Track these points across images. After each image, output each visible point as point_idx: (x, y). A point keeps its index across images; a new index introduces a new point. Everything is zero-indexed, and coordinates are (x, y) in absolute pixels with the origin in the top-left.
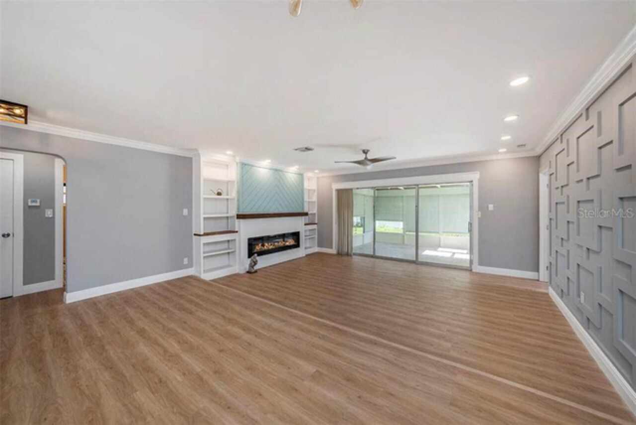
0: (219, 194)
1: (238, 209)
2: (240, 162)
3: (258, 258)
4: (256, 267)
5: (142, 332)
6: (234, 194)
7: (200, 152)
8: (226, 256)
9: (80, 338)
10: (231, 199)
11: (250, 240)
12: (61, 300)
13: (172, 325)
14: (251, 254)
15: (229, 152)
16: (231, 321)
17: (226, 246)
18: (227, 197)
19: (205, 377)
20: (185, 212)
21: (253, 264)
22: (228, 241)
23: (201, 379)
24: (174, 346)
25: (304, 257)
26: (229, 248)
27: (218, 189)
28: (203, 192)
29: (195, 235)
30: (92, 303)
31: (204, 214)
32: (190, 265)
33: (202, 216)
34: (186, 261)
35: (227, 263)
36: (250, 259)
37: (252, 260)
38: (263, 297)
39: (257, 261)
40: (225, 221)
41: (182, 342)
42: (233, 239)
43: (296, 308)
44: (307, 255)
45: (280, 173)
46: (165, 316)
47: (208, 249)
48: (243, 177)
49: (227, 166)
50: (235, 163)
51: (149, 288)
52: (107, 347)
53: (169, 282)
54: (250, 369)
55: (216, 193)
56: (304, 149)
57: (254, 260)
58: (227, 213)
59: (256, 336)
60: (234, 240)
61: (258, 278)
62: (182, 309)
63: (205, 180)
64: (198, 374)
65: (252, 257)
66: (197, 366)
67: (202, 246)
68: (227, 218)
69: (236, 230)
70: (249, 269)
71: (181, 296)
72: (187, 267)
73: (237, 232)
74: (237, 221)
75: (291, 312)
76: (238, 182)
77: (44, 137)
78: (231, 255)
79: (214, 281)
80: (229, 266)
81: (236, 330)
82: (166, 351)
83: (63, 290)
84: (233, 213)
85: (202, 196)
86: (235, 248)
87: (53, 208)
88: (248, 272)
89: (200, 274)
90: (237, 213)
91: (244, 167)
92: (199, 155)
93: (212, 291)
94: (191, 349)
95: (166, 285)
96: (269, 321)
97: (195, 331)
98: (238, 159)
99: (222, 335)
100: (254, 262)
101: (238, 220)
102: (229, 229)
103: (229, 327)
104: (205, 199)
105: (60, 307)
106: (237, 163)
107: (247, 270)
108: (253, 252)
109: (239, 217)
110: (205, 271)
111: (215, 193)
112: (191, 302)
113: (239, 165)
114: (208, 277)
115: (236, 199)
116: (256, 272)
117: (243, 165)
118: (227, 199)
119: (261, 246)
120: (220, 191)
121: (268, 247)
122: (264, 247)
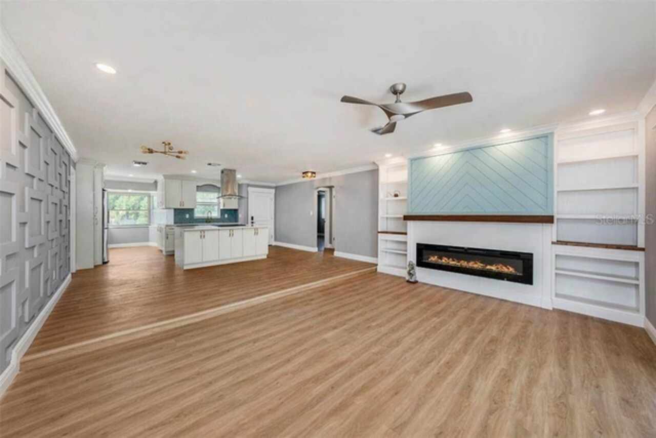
0: (396, 196)
1: (408, 209)
11: (418, 245)
18: (402, 198)
27: (395, 191)
33: (380, 216)
45: (476, 152)
55: (393, 195)
60: (406, 242)
73: (406, 234)
85: (381, 199)
91: (414, 162)
98: (408, 157)
101: (405, 221)
109: (406, 218)
118: (401, 201)
119: (438, 258)
120: (398, 194)
121: (448, 261)
122: (441, 259)
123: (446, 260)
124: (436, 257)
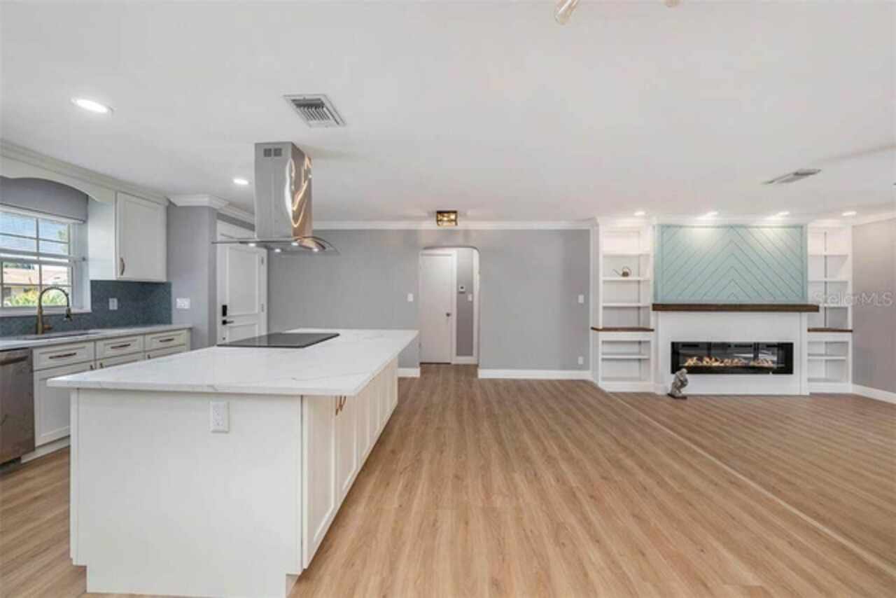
0: (625, 274)
1: (655, 295)
2: (659, 225)
3: (689, 377)
4: (685, 391)
5: (527, 423)
6: (648, 274)
7: (599, 220)
8: (636, 364)
9: (484, 409)
10: (644, 281)
11: (673, 344)
12: (475, 374)
13: (557, 428)
14: (675, 367)
15: (640, 213)
16: (625, 449)
17: (635, 348)
18: (638, 279)
19: (578, 494)
20: (581, 299)
21: (679, 384)
22: (640, 342)
23: (574, 495)
24: (555, 451)
25: (805, 397)
26: (639, 353)
27: (624, 268)
28: (604, 273)
29: (593, 329)
30: (495, 382)
31: (604, 302)
32: (585, 367)
33: (601, 304)
34: (581, 361)
35: (636, 374)
36: (673, 376)
37: (677, 377)
38: (689, 439)
39: (686, 380)
40: (635, 313)
41: (563, 449)
42: (647, 339)
43: (752, 477)
44: (813, 395)
45: (741, 231)
46: (550, 415)
47: (607, 348)
48: (662, 246)
49: (639, 232)
50: (651, 228)
51: (541, 382)
52: (500, 425)
53: (561, 382)
54: (637, 517)
55: (621, 273)
56: (792, 176)
57: (682, 379)
58: (639, 301)
59: (658, 483)
60: (648, 342)
61: (687, 408)
62: (569, 413)
63: (605, 257)
64: (571, 488)
65: (678, 373)
66: (573, 481)
67: (600, 343)
68: (639, 308)
69: (651, 327)
70: (672, 391)
71: (571, 400)
72: (581, 368)
73: (652, 330)
74: (653, 314)
75: (736, 478)
76: (655, 256)
77: (467, 233)
78: (643, 364)
79: (615, 394)
80: (640, 379)
81: (629, 462)
82: (545, 450)
83: (476, 366)
84: (648, 301)
85: (602, 278)
86: (649, 354)
87: (472, 293)
88: (671, 395)
89: (598, 380)
90: (653, 302)
91: (666, 230)
92: (597, 225)
93: (609, 406)
94: (570, 459)
95: (558, 384)
96: (684, 471)
97: (579, 443)
98: (655, 221)
99: (609, 461)
100: (681, 381)
101: (655, 312)
102: (641, 326)
103: (621, 456)
104: (605, 282)
105: (475, 380)
106: (654, 227)
107: (669, 392)
108: (681, 365)
109: (657, 307)
110: (604, 379)
111: (618, 274)
112: (580, 409)
113: (656, 229)
114: (608, 387)
115: (652, 283)
116: (684, 398)
117: (665, 228)
118: (639, 282)
119: (698, 359)
120: (627, 271)
121: (710, 362)
122: (702, 361)
123: (707, 362)
124: (695, 358)
